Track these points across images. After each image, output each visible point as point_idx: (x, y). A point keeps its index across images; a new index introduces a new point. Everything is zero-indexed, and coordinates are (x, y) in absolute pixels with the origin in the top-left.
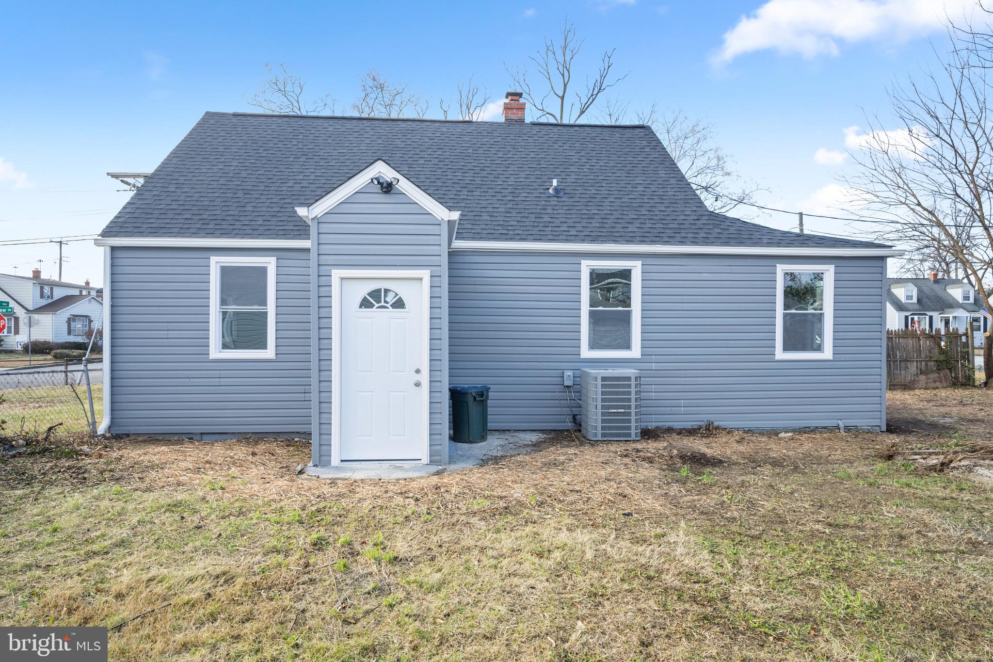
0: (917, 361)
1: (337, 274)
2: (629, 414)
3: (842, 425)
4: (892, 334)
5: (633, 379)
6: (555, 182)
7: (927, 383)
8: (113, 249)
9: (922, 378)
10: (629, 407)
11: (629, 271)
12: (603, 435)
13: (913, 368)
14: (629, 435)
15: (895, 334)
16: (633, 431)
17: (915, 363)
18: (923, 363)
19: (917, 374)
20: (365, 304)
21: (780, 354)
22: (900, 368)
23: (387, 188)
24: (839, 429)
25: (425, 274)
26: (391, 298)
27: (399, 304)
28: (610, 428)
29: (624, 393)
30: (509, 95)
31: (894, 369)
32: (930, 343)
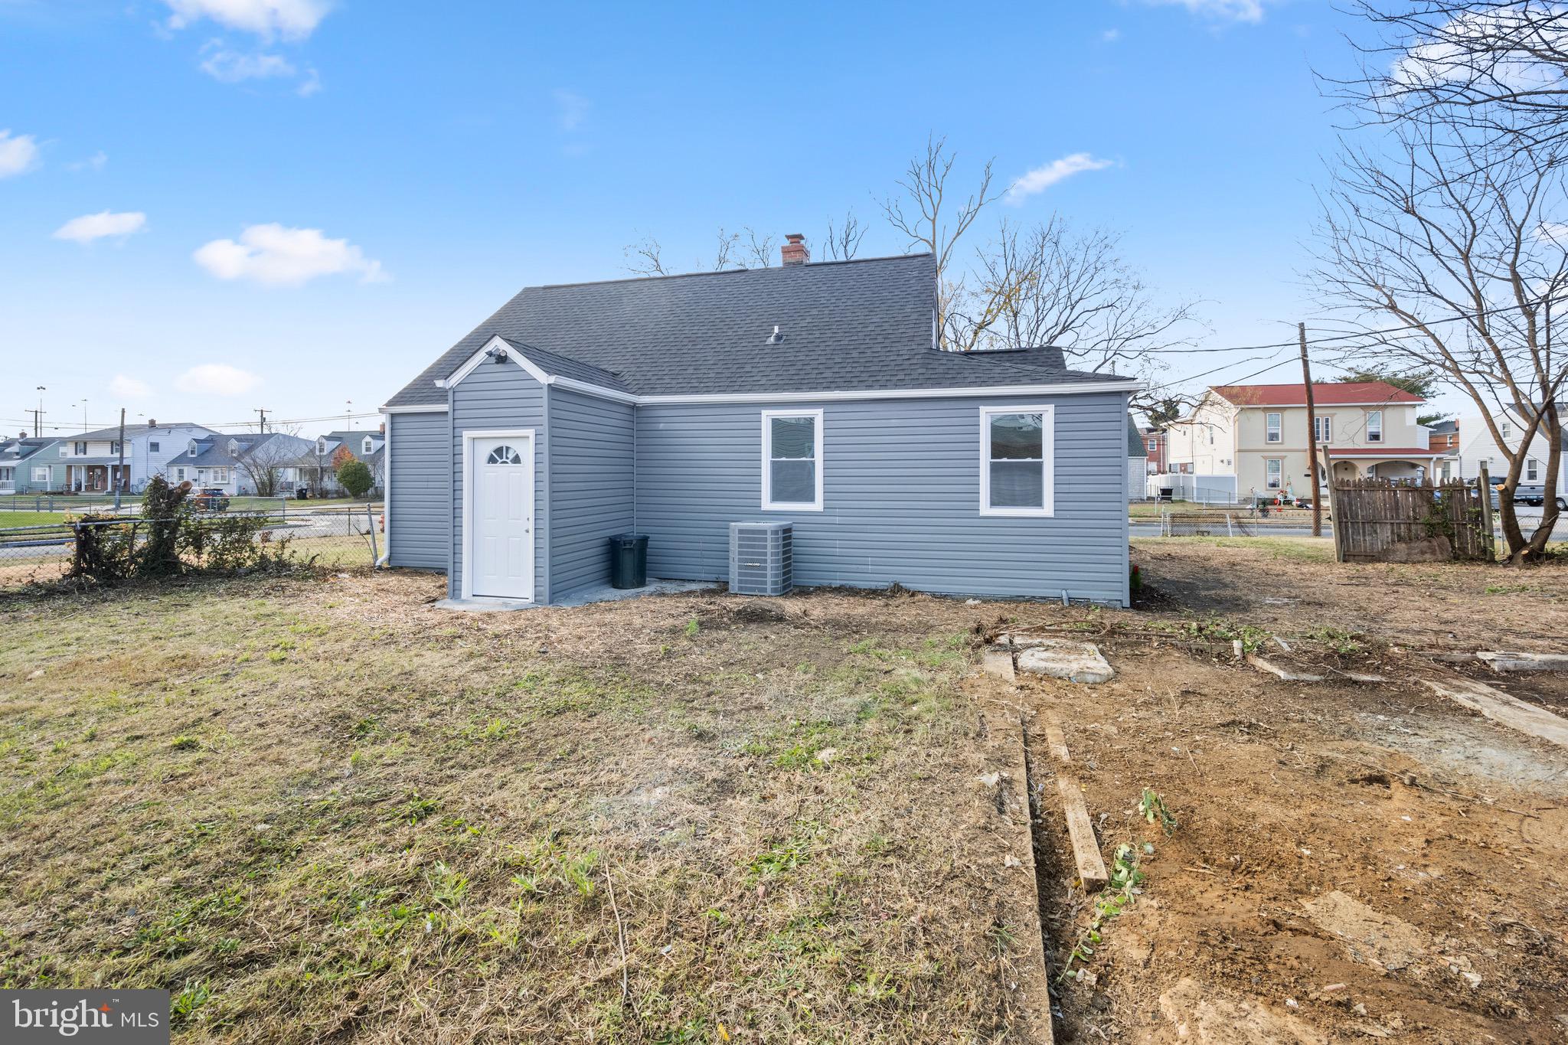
0: (1392, 524)
1: (467, 435)
2: (765, 568)
3: (1065, 597)
4: (1348, 485)
5: (769, 533)
6: (776, 329)
7: (1408, 554)
8: (393, 416)
9: (1402, 546)
10: (765, 561)
11: (812, 419)
12: (740, 588)
13: (1385, 533)
14: (765, 590)
15: (1355, 486)
16: (769, 587)
17: (1389, 527)
18: (1402, 526)
19: (1393, 541)
20: (492, 460)
21: (985, 509)
22: (1364, 532)
23: (502, 359)
24: (1062, 600)
25: (530, 432)
26: (511, 456)
27: (517, 460)
28: (746, 582)
29: (759, 547)
30: (788, 237)
31: (1353, 533)
32: (1414, 498)
